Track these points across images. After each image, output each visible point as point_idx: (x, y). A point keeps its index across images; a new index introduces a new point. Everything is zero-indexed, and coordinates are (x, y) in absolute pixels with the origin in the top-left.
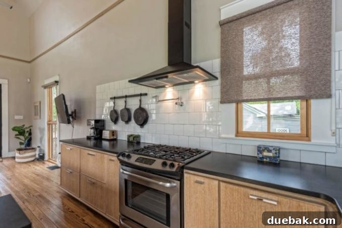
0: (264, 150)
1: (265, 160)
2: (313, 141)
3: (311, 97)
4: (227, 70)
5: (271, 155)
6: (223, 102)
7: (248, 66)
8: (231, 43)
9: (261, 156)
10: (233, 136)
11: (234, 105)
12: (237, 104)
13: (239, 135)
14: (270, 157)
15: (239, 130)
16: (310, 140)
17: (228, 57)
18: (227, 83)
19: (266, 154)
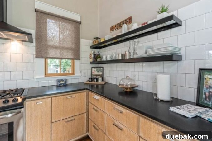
0: (61, 81)
1: (61, 85)
2: (75, 75)
3: (75, 59)
4: (40, 39)
5: (63, 82)
6: (37, 57)
7: (52, 40)
8: (43, 25)
9: (59, 84)
10: (43, 76)
11: (44, 59)
12: (45, 59)
13: (46, 75)
14: (63, 84)
15: (46, 73)
16: (74, 75)
17: (41, 32)
18: (40, 46)
19: (62, 82)
